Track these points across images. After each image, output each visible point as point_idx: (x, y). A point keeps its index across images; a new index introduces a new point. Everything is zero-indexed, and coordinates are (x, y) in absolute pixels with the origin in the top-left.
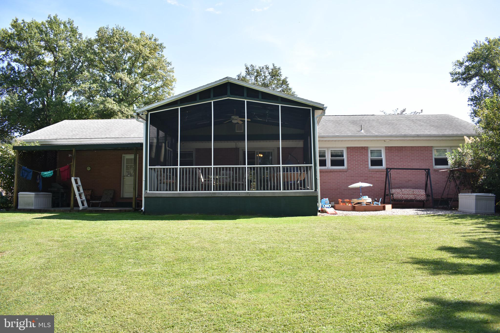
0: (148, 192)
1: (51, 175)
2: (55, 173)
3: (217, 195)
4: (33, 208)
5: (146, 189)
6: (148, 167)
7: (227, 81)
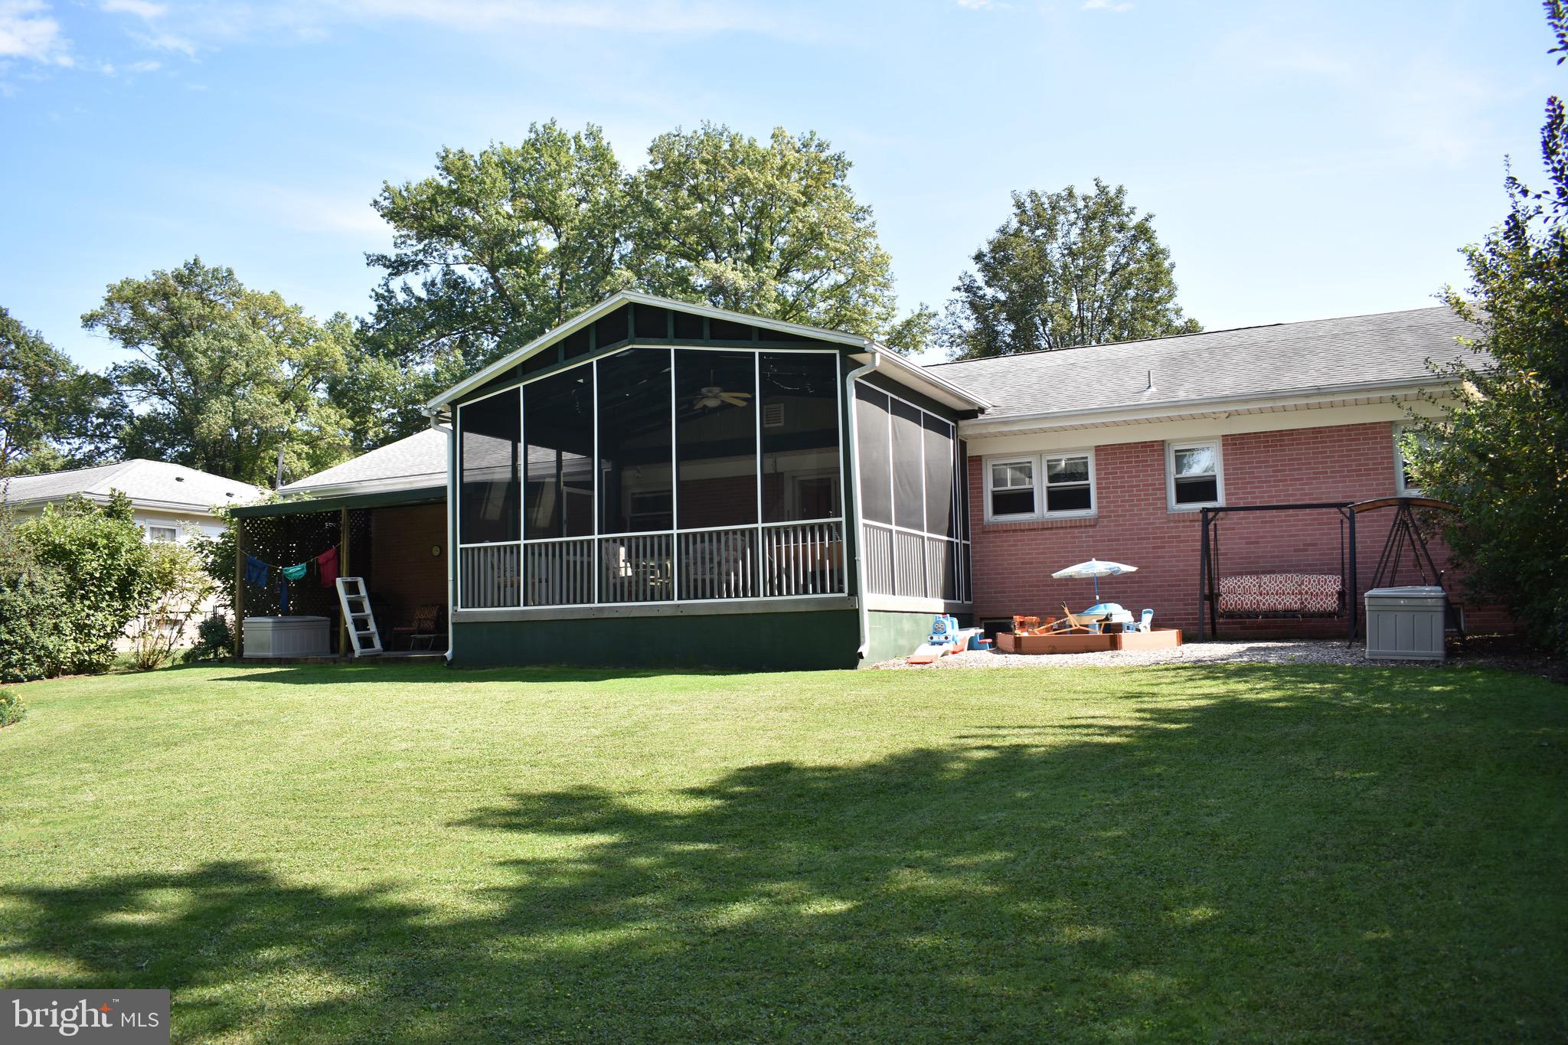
0: (460, 609)
1: (302, 573)
2: (309, 567)
3: (606, 615)
4: (270, 654)
5: (455, 603)
6: (459, 546)
7: (625, 302)
